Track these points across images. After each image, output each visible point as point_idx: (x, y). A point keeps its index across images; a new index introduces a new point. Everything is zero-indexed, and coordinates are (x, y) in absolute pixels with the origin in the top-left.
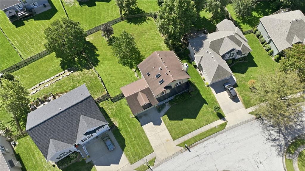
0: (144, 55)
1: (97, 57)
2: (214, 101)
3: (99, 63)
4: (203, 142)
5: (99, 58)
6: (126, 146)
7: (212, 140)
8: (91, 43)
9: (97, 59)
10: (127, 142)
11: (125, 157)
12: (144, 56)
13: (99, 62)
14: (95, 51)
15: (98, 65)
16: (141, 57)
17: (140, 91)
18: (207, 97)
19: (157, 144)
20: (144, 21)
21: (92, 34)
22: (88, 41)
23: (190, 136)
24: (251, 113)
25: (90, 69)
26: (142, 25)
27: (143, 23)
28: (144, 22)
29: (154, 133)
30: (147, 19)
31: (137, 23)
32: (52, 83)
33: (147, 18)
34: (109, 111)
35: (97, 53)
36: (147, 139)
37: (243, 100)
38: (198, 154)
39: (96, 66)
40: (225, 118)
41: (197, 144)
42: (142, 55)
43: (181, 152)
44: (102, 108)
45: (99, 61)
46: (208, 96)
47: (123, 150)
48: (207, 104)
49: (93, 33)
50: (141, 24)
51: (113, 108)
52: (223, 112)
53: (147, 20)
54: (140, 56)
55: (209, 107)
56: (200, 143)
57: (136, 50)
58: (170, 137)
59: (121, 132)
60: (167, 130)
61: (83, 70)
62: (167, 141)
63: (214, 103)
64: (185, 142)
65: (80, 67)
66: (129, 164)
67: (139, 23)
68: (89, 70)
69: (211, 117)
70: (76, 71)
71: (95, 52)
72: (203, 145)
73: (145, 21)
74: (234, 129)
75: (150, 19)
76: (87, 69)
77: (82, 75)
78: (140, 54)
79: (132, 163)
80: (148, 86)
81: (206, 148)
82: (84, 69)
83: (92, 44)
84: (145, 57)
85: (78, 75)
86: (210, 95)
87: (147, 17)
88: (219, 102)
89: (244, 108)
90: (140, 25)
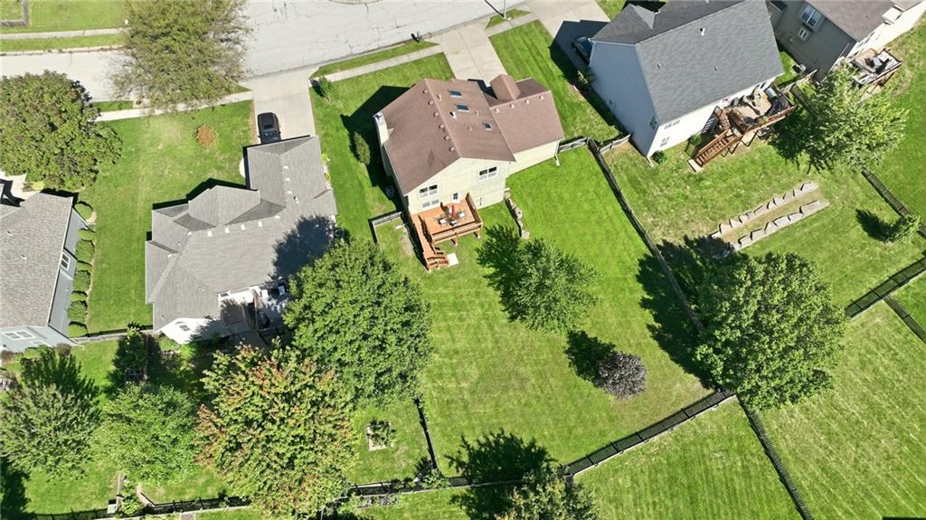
0: (491, 290)
1: (647, 297)
2: (321, 121)
3: (637, 270)
4: (379, 48)
5: (640, 293)
6: (550, 48)
7: (357, 50)
8: (677, 362)
9: (647, 288)
10: (547, 53)
11: (550, 31)
12: (489, 285)
13: (637, 273)
14: (657, 325)
15: (642, 263)
16: (501, 283)
17: (511, 100)
18: (338, 130)
19: (480, 48)
20: (479, 452)
21: (682, 410)
22: (690, 373)
23: (404, 59)
24: (245, 90)
25: (661, 243)
26: (487, 432)
27: (483, 440)
28: (476, 446)
29: (486, 66)
30: (461, 464)
31: (505, 446)
32: (765, 207)
33: (461, 471)
34: (592, 117)
35: (648, 316)
36: (501, 57)
37: (248, 118)
38: (397, 30)
39: (646, 255)
40: (311, 86)
41: (393, 45)
42: (498, 289)
43: (430, 35)
44: (610, 124)
45: (637, 276)
46: (333, 132)
47: (555, 42)
48: (342, 116)
49: (679, 413)
50: (491, 438)
51: (583, 122)
52: (311, 96)
53: (465, 459)
54: (502, 287)
55: (340, 110)
56: (386, 47)
57: (515, 313)
58: (449, 58)
59: (561, 73)
60: (454, 71)
61: (682, 243)
62: (457, 53)
63: (325, 116)
64: (418, 48)
65: (694, 255)
66: (541, 20)
67: (497, 442)
68: (664, 241)
69: (345, 91)
70: (703, 239)
71: (656, 321)
72: (380, 42)
73: (475, 455)
74: (302, 65)
75: (450, 465)
76: (671, 244)
77: (680, 222)
78: (503, 296)
79: (537, 23)
80: (491, 108)
81: (377, 38)
82: (680, 246)
83: (672, 359)
84: (486, 281)
85: (692, 221)
86: (326, 135)
87: (463, 476)
88: (311, 115)
89: (255, 101)
90: (496, 432)
